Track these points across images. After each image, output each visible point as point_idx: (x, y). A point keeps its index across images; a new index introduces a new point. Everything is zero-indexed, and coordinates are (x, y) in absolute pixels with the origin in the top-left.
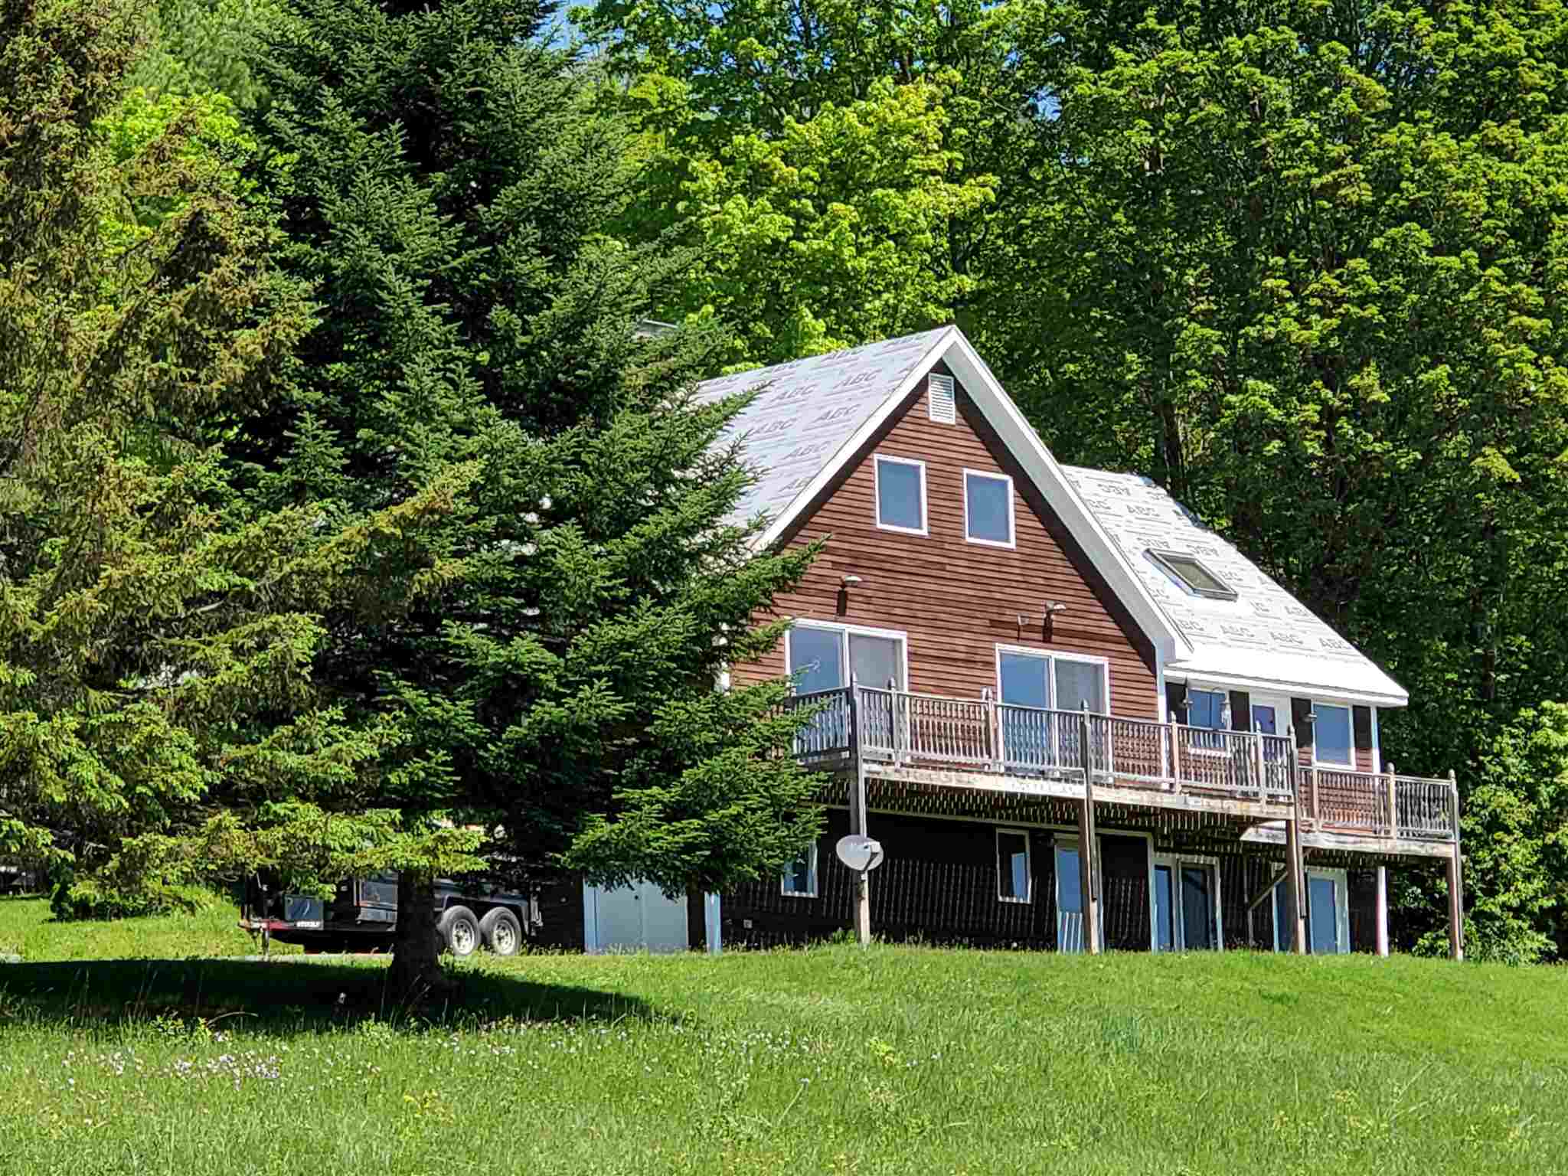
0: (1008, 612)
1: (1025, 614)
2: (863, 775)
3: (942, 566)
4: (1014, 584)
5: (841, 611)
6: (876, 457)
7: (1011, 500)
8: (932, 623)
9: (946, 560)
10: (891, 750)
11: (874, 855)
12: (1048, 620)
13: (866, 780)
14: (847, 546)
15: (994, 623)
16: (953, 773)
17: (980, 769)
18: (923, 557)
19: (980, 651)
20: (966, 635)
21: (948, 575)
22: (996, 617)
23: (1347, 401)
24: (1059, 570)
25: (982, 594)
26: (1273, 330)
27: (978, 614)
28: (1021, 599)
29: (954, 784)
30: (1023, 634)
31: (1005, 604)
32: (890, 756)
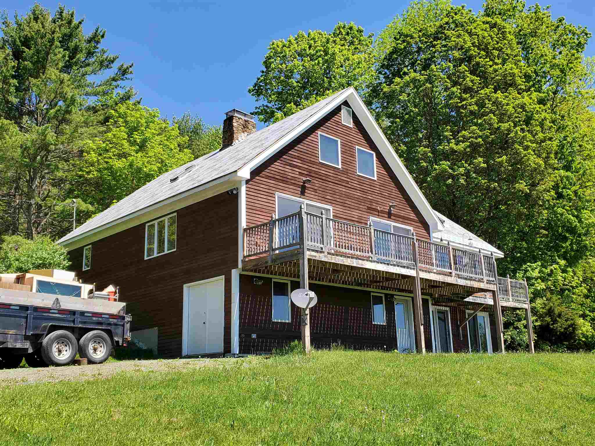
0: (374, 204)
1: (381, 206)
2: (307, 257)
3: (347, 182)
4: (376, 194)
5: (303, 193)
6: (319, 133)
7: (375, 162)
8: (343, 204)
9: (349, 180)
10: (322, 246)
11: (311, 299)
12: (390, 210)
13: (309, 260)
14: (306, 167)
15: (369, 208)
16: (354, 260)
17: (368, 259)
18: (339, 177)
19: (363, 218)
20: (358, 211)
21: (350, 186)
22: (369, 206)
23: (472, 167)
24: (394, 191)
25: (364, 196)
26: (448, 147)
27: (363, 204)
28: (380, 200)
29: (355, 265)
30: (380, 214)
31: (374, 201)
32: (322, 248)
